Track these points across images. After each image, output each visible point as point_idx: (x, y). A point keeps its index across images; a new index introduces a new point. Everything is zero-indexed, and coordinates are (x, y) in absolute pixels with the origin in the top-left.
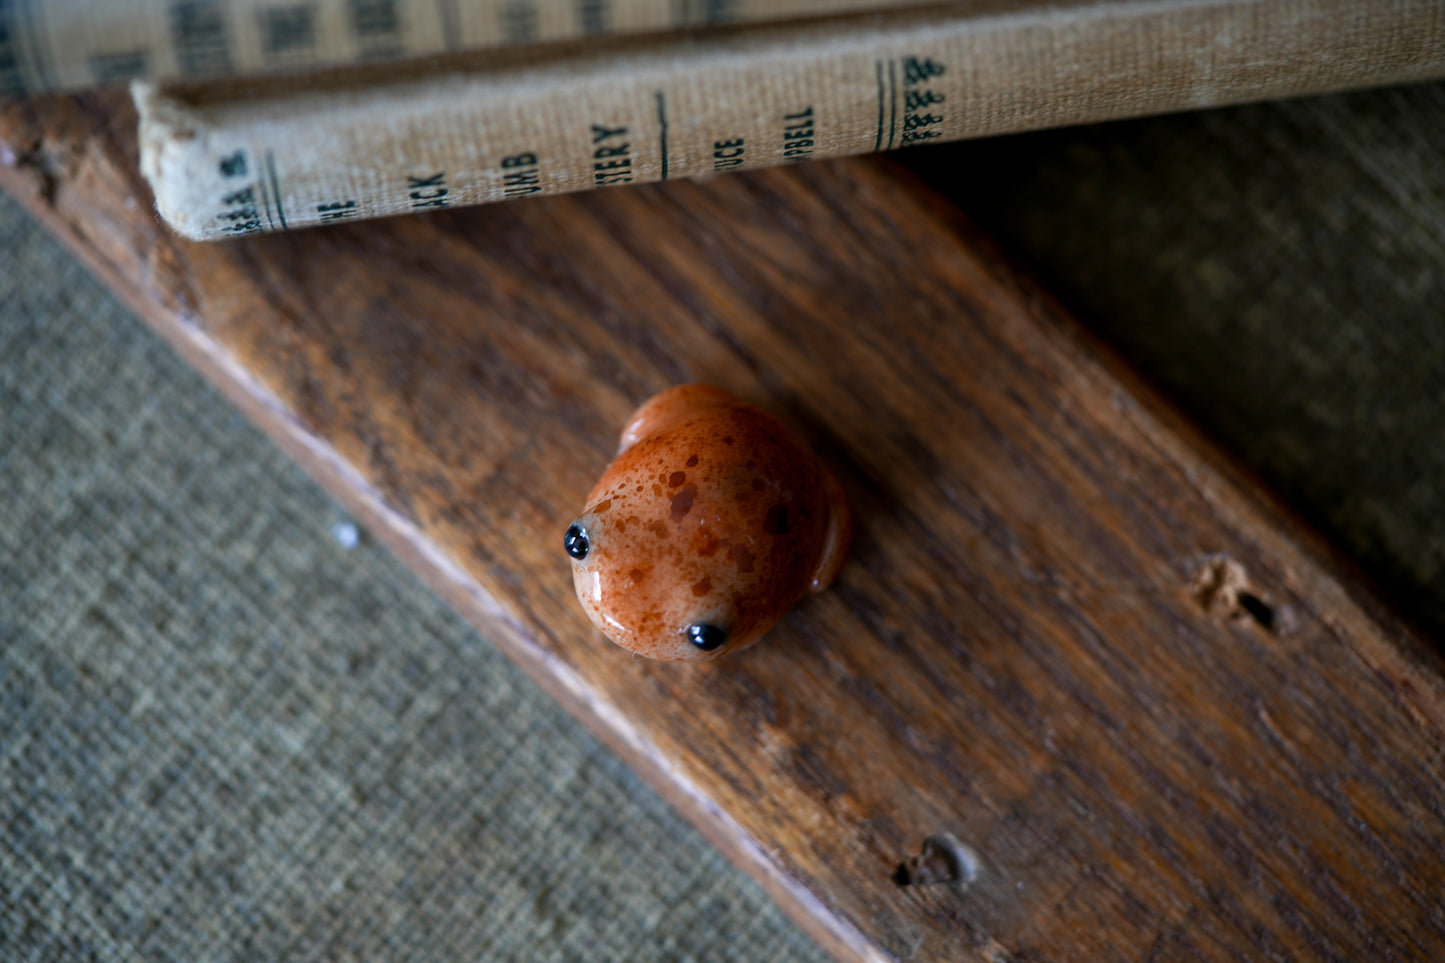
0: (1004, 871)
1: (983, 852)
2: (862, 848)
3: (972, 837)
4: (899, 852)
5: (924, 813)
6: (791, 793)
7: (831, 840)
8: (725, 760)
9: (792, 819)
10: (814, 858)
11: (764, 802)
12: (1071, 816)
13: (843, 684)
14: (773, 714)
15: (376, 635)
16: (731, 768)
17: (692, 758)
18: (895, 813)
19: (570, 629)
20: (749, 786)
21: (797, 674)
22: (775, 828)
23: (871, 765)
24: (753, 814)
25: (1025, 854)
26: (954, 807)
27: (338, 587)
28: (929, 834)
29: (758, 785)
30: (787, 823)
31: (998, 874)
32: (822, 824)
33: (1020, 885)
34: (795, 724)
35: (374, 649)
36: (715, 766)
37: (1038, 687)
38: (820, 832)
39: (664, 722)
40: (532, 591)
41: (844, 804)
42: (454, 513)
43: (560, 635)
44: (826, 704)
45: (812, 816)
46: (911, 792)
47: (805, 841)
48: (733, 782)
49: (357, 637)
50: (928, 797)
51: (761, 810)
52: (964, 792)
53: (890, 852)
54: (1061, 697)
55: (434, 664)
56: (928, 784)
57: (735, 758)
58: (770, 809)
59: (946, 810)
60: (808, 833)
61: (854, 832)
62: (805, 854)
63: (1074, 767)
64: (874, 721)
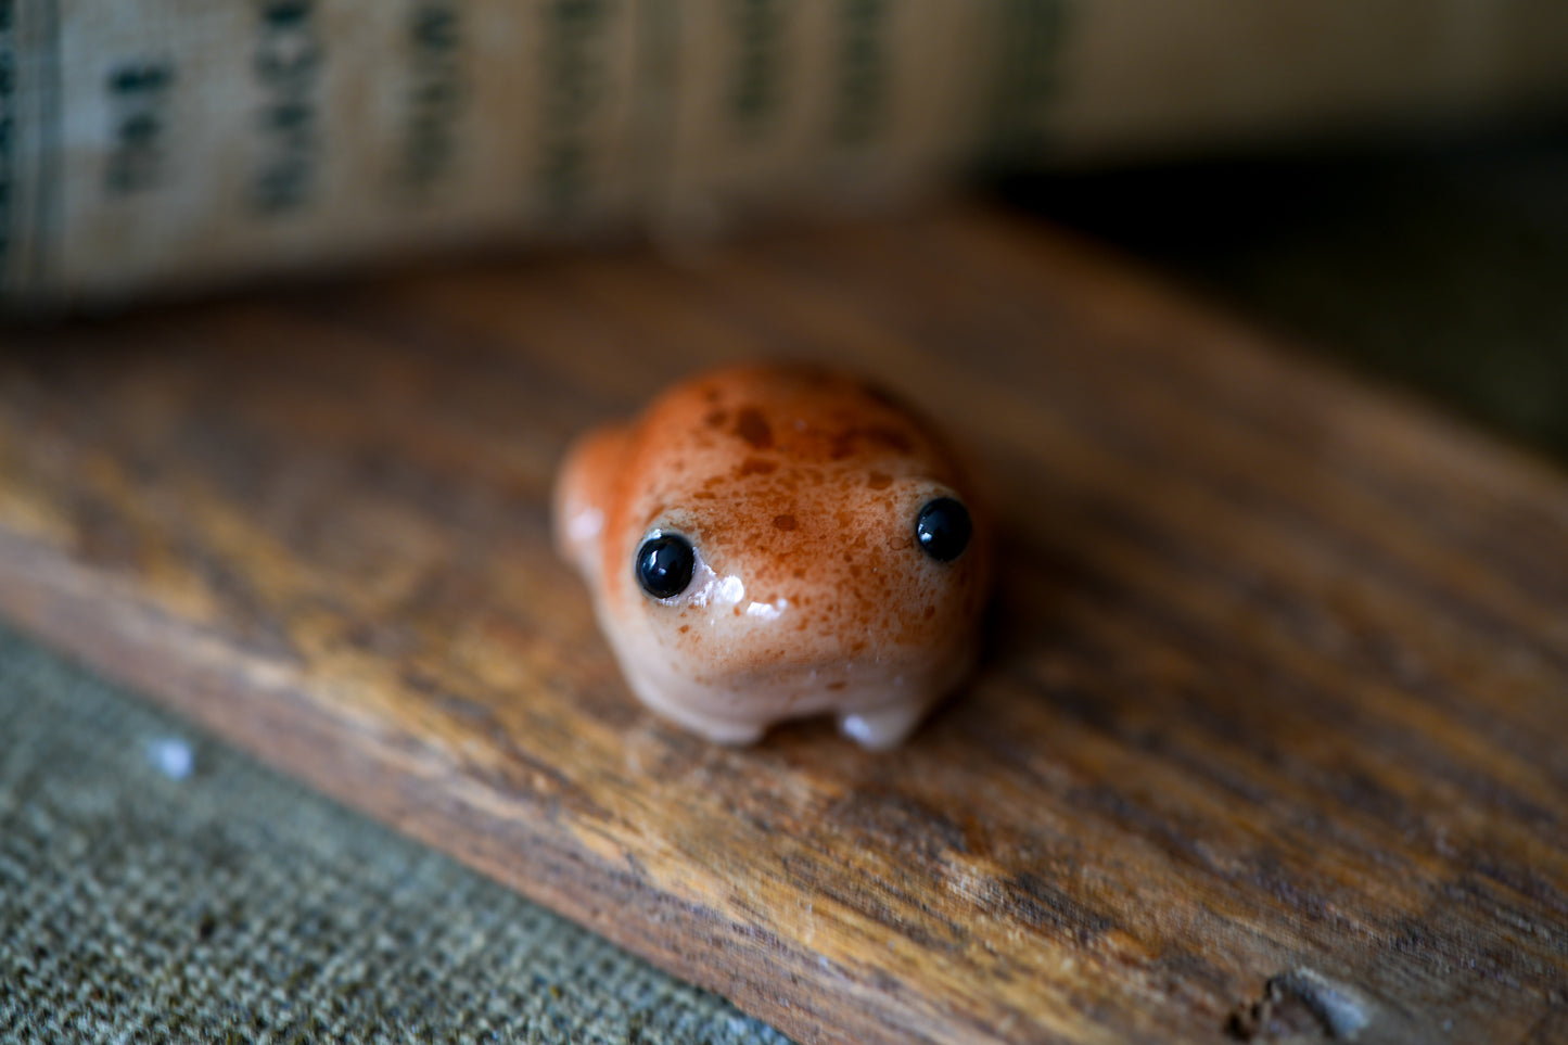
0: (1415, 1010)
1: (1371, 988)
2: (1159, 997)
3: (1347, 970)
4: (1224, 996)
5: (1252, 947)
6: (1015, 936)
7: (1104, 991)
8: (890, 903)
9: (1028, 970)
10: (1078, 1018)
11: (973, 951)
12: (1508, 932)
13: (1071, 798)
14: (962, 840)
15: (240, 888)
16: (902, 913)
17: (832, 908)
18: (1205, 951)
19: (588, 762)
20: (944, 934)
21: (991, 791)
22: (1000, 986)
23: (1143, 893)
24: (956, 972)
25: (1443, 987)
26: (1305, 936)
27: (164, 833)
28: (1269, 972)
29: (959, 933)
30: (1022, 978)
31: (1407, 1015)
32: (1082, 970)
33: (1447, 1025)
34: (1002, 849)
35: (237, 906)
36: (877, 916)
37: (1403, 782)
38: (1082, 983)
39: (776, 868)
40: (513, 720)
41: (1114, 943)
42: (359, 638)
43: (570, 772)
44: (1050, 822)
45: (1062, 963)
46: (1228, 923)
47: (1055, 995)
48: (913, 933)
49: (208, 894)
50: (1258, 928)
51: (970, 964)
52: (1315, 917)
53: (1210, 1000)
54: (1445, 791)
55: (349, 918)
56: (1252, 912)
57: (909, 900)
58: (986, 961)
59: (1290, 940)
60: (1060, 985)
61: (1140, 978)
62: (1061, 1015)
63: (1494, 873)
64: (1138, 841)
